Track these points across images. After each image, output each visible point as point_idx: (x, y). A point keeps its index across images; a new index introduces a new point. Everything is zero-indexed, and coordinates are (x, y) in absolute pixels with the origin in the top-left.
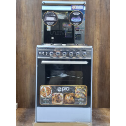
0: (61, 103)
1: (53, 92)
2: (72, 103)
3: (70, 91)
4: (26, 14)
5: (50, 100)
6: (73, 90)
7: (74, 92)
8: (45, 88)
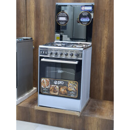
0: (57, 94)
1: (51, 84)
2: (66, 94)
3: (64, 85)
4: (43, 14)
5: (49, 90)
6: (66, 84)
7: (67, 86)
8: (45, 80)
